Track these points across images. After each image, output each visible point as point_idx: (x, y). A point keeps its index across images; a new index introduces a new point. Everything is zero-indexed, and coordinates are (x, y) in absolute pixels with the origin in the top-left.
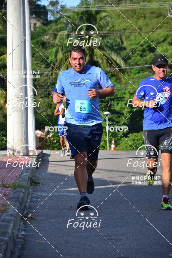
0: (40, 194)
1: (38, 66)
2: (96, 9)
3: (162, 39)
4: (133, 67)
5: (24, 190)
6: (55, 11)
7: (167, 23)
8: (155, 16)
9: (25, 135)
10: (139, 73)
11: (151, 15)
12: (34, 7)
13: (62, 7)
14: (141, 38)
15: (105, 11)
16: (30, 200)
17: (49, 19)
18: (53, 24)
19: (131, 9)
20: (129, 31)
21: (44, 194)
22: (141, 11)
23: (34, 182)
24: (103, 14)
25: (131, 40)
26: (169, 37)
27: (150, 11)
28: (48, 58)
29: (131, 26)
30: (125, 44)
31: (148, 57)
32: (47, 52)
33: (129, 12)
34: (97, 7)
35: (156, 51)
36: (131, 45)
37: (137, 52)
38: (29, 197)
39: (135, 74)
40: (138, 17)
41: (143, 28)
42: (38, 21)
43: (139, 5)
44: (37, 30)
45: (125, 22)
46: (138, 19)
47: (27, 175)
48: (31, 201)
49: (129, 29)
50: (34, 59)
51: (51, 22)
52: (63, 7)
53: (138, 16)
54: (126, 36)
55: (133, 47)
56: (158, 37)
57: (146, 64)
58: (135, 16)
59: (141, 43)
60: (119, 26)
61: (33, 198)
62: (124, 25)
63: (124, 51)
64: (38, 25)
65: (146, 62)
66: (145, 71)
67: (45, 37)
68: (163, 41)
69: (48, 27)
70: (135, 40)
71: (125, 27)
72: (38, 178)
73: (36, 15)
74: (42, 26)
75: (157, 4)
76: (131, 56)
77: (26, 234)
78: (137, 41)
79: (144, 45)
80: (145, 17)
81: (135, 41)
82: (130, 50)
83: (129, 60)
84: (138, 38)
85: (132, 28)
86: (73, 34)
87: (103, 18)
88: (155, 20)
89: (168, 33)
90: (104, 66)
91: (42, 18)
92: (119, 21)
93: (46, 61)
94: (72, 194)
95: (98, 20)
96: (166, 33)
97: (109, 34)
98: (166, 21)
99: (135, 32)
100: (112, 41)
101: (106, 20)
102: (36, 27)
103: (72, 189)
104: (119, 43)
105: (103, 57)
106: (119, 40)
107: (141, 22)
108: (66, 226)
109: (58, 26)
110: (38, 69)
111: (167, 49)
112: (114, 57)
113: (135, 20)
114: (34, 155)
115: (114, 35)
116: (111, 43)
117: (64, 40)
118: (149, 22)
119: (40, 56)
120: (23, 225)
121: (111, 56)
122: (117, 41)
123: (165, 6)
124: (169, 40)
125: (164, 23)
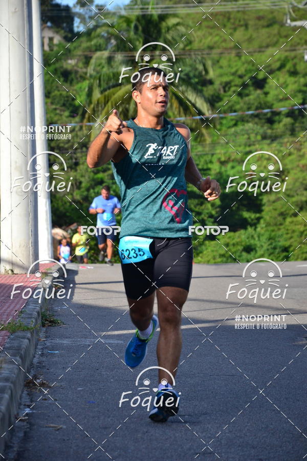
0: (58, 341)
1: (56, 114)
2: (159, 12)
3: (278, 64)
4: (226, 115)
5: (29, 335)
6: (87, 16)
7: (286, 36)
8: (265, 24)
9: (33, 236)
10: (236, 125)
11: (257, 22)
12: (50, 8)
13: (100, 8)
14: (239, 63)
15: (175, 15)
16: (40, 353)
17: (76, 30)
18: (84, 39)
19: (221, 12)
20: (219, 51)
21: (66, 342)
22: (239, 15)
23: (48, 321)
24: (172, 21)
25: (221, 67)
26: (288, 61)
27: (255, 15)
28: (73, 100)
29: (222, 42)
30: (212, 74)
31: (251, 97)
32: (72, 88)
33: (218, 17)
34: (161, 8)
35: (267, 86)
36: (221, 75)
37: (233, 89)
38: (39, 347)
39: (230, 127)
40: (233, 26)
41: (244, 45)
42: (57, 32)
43: (235, 5)
44: (55, 49)
45: (211, 34)
46: (235, 29)
47: (35, 308)
48: (42, 355)
49: (219, 47)
50: (49, 101)
51: (79, 35)
53: (234, 24)
54: (213, 60)
55: (226, 79)
57: (249, 109)
58: (229, 25)
59: (239, 73)
60: (201, 41)
61: (46, 348)
62: (209, 41)
63: (210, 87)
64: (56, 41)
65: (249, 106)
66: (248, 122)
67: (70, 61)
68: (280, 69)
69: (75, 44)
70: (229, 66)
71: (211, 44)
72: (55, 313)
73: (52, 22)
74: (63, 42)
75: (267, 3)
76: (221, 96)
77: (33, 413)
78: (232, 68)
79: (245, 75)
80: (246, 26)
81: (230, 69)
82: (221, 84)
83: (218, 102)
84: (235, 64)
85: (224, 44)
86: (119, 57)
87: (172, 28)
88: (264, 31)
89: (287, 54)
90: (174, 114)
91: (63, 28)
92: (199, 33)
93: (71, 105)
94: (116, 342)
95: (163, 31)
96: (284, 55)
97: (183, 57)
98: (284, 33)
99: (229, 53)
100: (188, 69)
101: (178, 30)
102: (54, 45)
103: (116, 333)
104: (200, 73)
105: (172, 98)
106: (201, 67)
107: (240, 34)
108: (104, 397)
109: (93, 43)
110: (56, 118)
111: (285, 82)
112: (192, 97)
113: (230, 31)
114: (49, 271)
115: (191, 59)
116: (186, 72)
117: (103, 67)
118: (255, 35)
119: (61, 95)
120: (28, 397)
121: (186, 95)
122: (196, 69)
123: (282, 6)
124: (289, 66)
125: (281, 37)
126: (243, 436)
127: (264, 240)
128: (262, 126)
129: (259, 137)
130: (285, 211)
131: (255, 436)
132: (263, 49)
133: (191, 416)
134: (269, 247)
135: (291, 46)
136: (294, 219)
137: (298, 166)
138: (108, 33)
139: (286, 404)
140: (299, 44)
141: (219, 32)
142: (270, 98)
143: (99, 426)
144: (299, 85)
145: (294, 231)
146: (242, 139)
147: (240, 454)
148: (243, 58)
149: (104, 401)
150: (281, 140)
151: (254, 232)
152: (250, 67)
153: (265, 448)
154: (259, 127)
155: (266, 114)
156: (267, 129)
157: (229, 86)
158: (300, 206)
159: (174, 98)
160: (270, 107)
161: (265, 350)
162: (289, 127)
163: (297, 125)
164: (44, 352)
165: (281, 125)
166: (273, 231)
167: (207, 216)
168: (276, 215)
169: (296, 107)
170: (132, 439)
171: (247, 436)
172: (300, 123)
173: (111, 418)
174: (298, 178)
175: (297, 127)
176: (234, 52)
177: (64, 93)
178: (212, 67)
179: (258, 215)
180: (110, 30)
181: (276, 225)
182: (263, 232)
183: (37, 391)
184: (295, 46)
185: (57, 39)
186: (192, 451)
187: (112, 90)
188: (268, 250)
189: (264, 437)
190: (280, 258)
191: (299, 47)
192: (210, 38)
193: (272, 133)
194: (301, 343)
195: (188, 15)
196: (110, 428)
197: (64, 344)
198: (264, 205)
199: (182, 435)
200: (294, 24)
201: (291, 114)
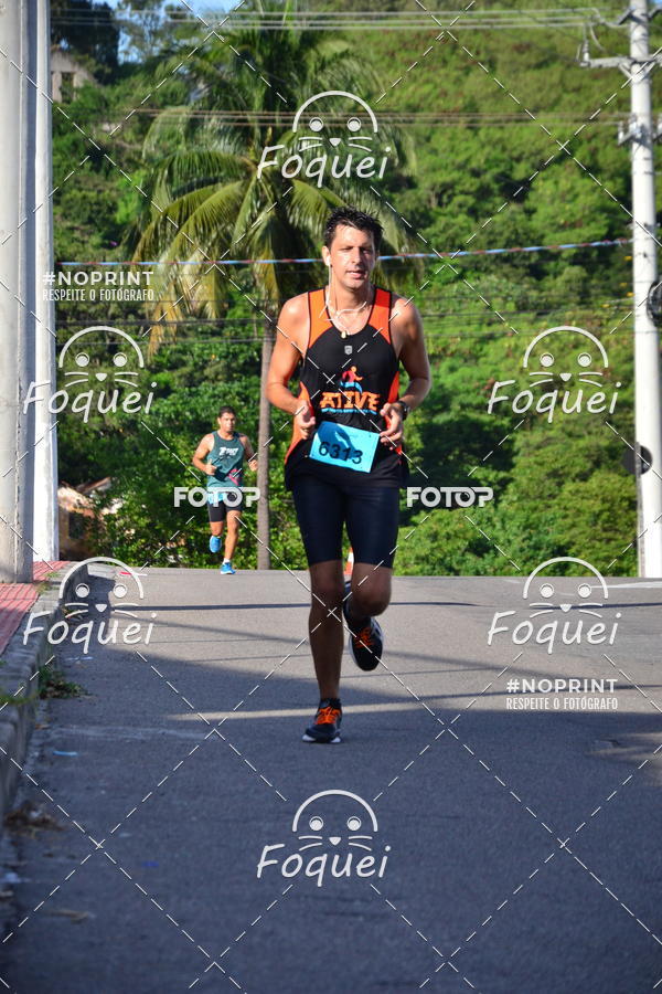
0: (74, 730)
1: (74, 240)
2: (305, 26)
3: (556, 151)
4: (441, 256)
5: (14, 715)
6: (146, 30)
7: (577, 90)
8: (533, 61)
9: (22, 502)
10: (461, 277)
11: (515, 54)
12: (66, 9)
13: (175, 12)
14: (474, 145)
15: (339, 35)
16: (37, 754)
17: (122, 58)
18: (138, 79)
19: (436, 31)
20: (432, 116)
21: (92, 732)
22: (478, 40)
23: (52, 685)
24: (332, 48)
25: (434, 152)
26: (581, 143)
27: (510, 41)
28: (113, 208)
29: (438, 97)
30: (413, 167)
31: (497, 218)
32: (109, 184)
34: (309, 18)
35: (532, 195)
36: (434, 169)
37: (459, 199)
38: (35, 741)
39: (448, 282)
40: (463, 64)
41: (486, 107)
42: (81, 63)
43: (470, 17)
44: (76, 98)
45: (414, 79)
46: (467, 71)
47: (26, 658)
48: (42, 758)
49: (430, 108)
50: (59, 210)
51: (129, 70)
52: (177, 14)
53: (464, 58)
54: (417, 135)
55: (443, 177)
56: (541, 143)
57: (491, 244)
58: (453, 61)
59: (474, 164)
60: (391, 95)
61: (51, 744)
62: (411, 93)
63: (409, 193)
64: (77, 82)
65: (492, 238)
66: (488, 271)
67: (106, 127)
68: (560, 160)
69: (118, 90)
70: (452, 150)
71: (415, 101)
72: (68, 670)
73: (69, 41)
74: (93, 83)
75: (541, 15)
76: (432, 214)
77: (23, 884)
78: (457, 154)
79: (485, 171)
80: (492, 64)
81: (452, 156)
82: (432, 189)
83: (424, 227)
84: (464, 145)
85: (442, 103)
86: (214, 121)
87: (330, 62)
88: (531, 76)
91: (94, 55)
92: (390, 76)
93: (105, 221)
95: (311, 67)
96: (570, 130)
98: (573, 83)
99: (452, 122)
101: (344, 67)
102: (72, 90)
107: (476, 83)
108: (177, 855)
109: (158, 88)
110: (71, 250)
111: (572, 189)
113: (455, 74)
114: (53, 580)
117: (178, 142)
118: (509, 83)
119: (84, 197)
120: (12, 849)
123: (573, 24)
124: (581, 154)
125: (566, 91)
127: (514, 529)
128: (519, 283)
129: (511, 306)
130: (563, 468)
132: (526, 115)
134: (525, 545)
135: (588, 110)
136: (582, 486)
138: (192, 67)
141: (431, 75)
142: (537, 222)
144: (601, 198)
145: (579, 512)
146: (475, 309)
148: (482, 133)
149: (177, 863)
150: (559, 314)
151: (492, 511)
152: (496, 153)
154: (511, 284)
155: (527, 257)
156: (529, 289)
157: (450, 192)
158: (595, 458)
160: (538, 241)
162: (576, 285)
163: (594, 282)
164: (46, 752)
165: (560, 280)
166: (535, 509)
168: (543, 476)
169: (595, 244)
172: (600, 279)
175: (593, 287)
176: (463, 121)
177: (92, 195)
178: (416, 151)
179: (502, 474)
180: (198, 61)
181: (541, 497)
182: (511, 511)
183: (33, 836)
185: (80, 78)
187: (195, 193)
188: (522, 550)
192: (412, 88)
193: (539, 298)
194: (602, 752)
195: (367, 35)
197: (88, 737)
198: (516, 454)
200: (597, 62)
201: (580, 258)
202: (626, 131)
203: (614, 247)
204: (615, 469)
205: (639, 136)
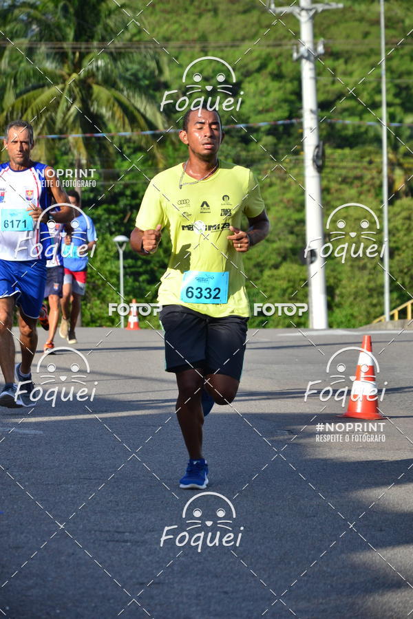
3: (257, 64)
7: (268, 26)
8: (241, 9)
11: (230, 5)
20: (178, 43)
24: (115, 2)
25: (181, 66)
26: (271, 60)
29: (182, 32)
30: (167, 75)
36: (180, 77)
40: (198, 11)
41: (212, 38)
45: (167, 21)
46: (200, 15)
49: (177, 39)
53: (198, 8)
54: (169, 56)
56: (247, 60)
58: (192, 9)
60: (153, 30)
62: (164, 30)
68: (259, 70)
71: (168, 34)
80: (215, 11)
82: (180, 89)
83: (175, 113)
85: (185, 35)
86: (43, 48)
87: (114, 11)
88: (240, 18)
89: (269, 50)
90: (116, 127)
92: (153, 19)
94: (33, 432)
95: (103, 15)
96: (265, 51)
97: (129, 50)
98: (265, 22)
99: (191, 47)
100: (136, 67)
101: (123, 14)
103: (33, 420)
104: (152, 73)
105: (114, 105)
106: (152, 64)
107: (205, 23)
108: (15, 507)
109: (8, 28)
111: (266, 88)
112: (141, 104)
113: (193, 17)
115: (140, 53)
116: (133, 71)
117: (21, 62)
118: (226, 24)
121: (132, 101)
122: (147, 68)
124: (272, 66)
125: (261, 27)
126: (203, 560)
128: (234, 147)
130: (263, 261)
131: (219, 560)
132: (237, 43)
133: (133, 533)
135: (276, 39)
136: (275, 272)
137: (281, 201)
138: (29, 15)
139: (260, 518)
140: (285, 37)
141: (178, 18)
142: (245, 109)
143: (9, 545)
144: (284, 93)
145: (274, 289)
147: (199, 585)
149: (15, 511)
150: (260, 166)
153: (232, 577)
154: (229, 148)
155: (239, 130)
156: (241, 150)
158: (283, 255)
159: (116, 104)
160: (245, 121)
161: (234, 447)
162: (270, 148)
163: (281, 146)
165: (260, 145)
167: (158, 265)
168: (251, 266)
169: (281, 122)
170: (54, 563)
171: (207, 561)
172: (284, 144)
173: (24, 535)
174: (282, 217)
175: (281, 149)
176: (198, 47)
178: (169, 65)
180: (32, 12)
184: (280, 40)
186: (134, 580)
187: (31, 93)
189: (230, 563)
190: (255, 324)
191: (285, 42)
192: (165, 27)
193: (247, 156)
194: (282, 438)
196: (23, 547)
199: (121, 559)
200: (279, 10)
201: (272, 131)
202: (298, 51)
203: (292, 125)
204: (295, 261)
205: (306, 55)
